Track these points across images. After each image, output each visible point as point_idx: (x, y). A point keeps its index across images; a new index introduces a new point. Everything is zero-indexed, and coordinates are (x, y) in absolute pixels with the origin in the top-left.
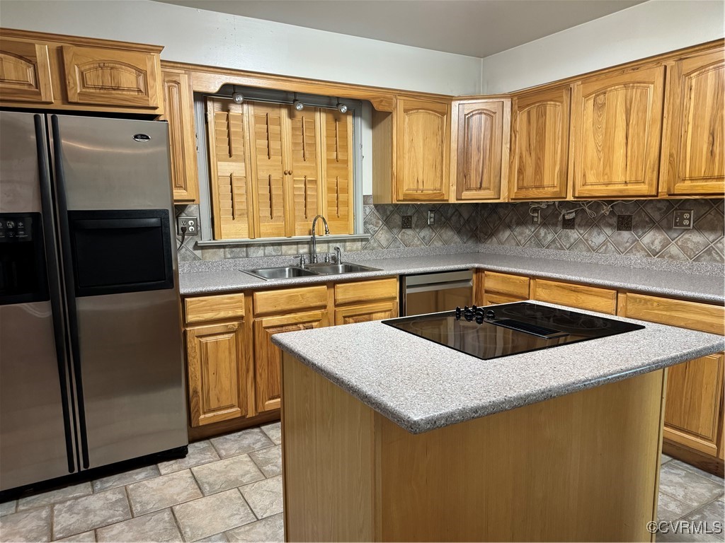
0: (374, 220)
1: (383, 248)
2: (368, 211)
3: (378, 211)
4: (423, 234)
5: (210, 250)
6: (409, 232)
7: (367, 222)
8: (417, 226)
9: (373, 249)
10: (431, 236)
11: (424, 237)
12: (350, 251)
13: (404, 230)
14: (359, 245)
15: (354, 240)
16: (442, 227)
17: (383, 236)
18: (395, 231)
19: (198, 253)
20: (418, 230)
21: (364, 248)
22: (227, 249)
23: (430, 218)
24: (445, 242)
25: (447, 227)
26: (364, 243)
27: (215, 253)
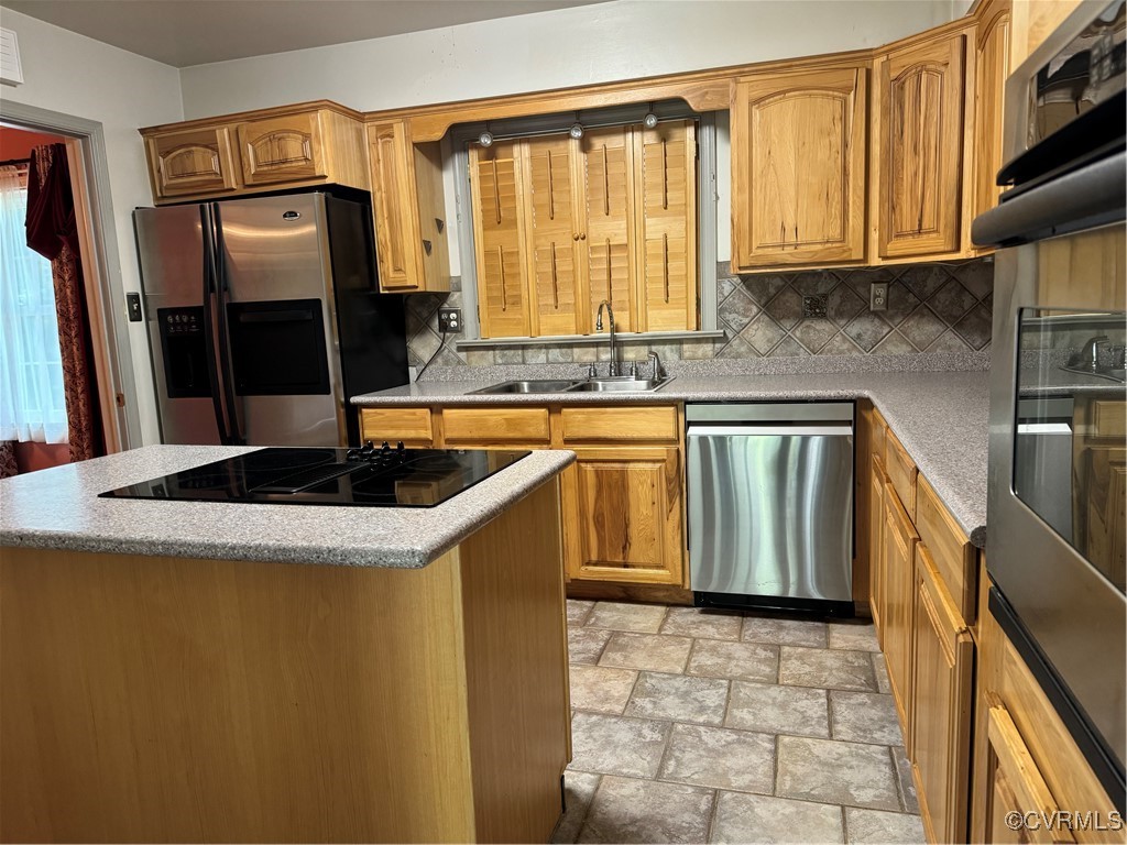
0: (740, 305)
1: (759, 354)
2: (727, 288)
3: (748, 287)
4: (855, 328)
5: (476, 352)
6: (823, 327)
7: (726, 309)
8: (840, 314)
9: (738, 356)
10: (876, 333)
11: (859, 336)
12: (692, 358)
13: (807, 323)
14: (708, 348)
15: (698, 341)
16: (907, 315)
17: (760, 333)
18: (787, 324)
19: (463, 355)
20: (842, 322)
21: (718, 355)
22: (497, 352)
23: (876, 297)
24: (917, 347)
25: (923, 316)
26: (718, 346)
27: (482, 356)
